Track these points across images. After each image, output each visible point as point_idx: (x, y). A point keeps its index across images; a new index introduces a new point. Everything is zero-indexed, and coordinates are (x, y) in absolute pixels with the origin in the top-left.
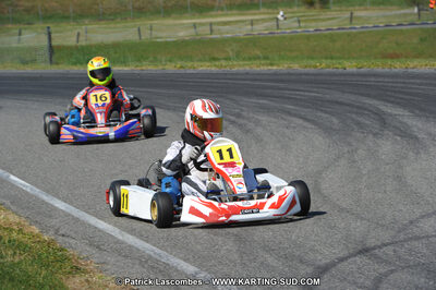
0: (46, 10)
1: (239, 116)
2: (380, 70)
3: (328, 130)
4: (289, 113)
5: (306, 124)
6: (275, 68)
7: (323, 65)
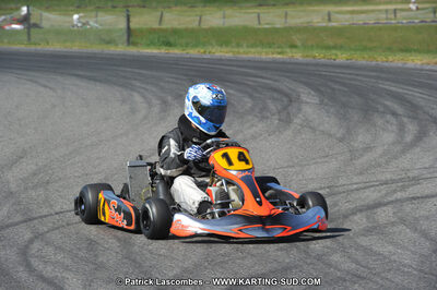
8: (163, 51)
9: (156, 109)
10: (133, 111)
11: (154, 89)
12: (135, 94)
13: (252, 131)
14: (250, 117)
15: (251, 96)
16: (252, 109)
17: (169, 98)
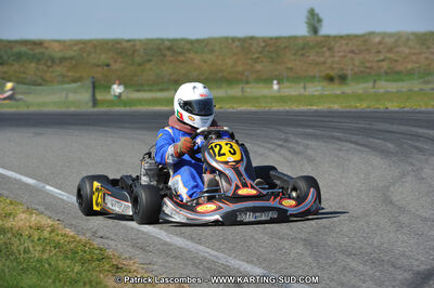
1: (286, 141)
2: (423, 109)
3: (384, 153)
4: (339, 139)
5: (359, 147)
6: (315, 108)
7: (364, 105)
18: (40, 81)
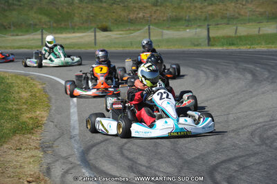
0: (273, 14)
8: (225, 48)
9: (210, 80)
10: (197, 81)
11: (212, 69)
12: (201, 72)
13: (263, 90)
14: (265, 82)
15: (269, 71)
16: (268, 78)
17: (220, 74)
18: (237, 15)
